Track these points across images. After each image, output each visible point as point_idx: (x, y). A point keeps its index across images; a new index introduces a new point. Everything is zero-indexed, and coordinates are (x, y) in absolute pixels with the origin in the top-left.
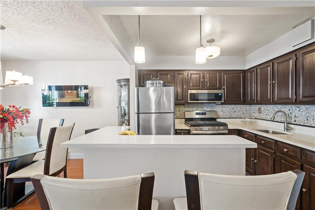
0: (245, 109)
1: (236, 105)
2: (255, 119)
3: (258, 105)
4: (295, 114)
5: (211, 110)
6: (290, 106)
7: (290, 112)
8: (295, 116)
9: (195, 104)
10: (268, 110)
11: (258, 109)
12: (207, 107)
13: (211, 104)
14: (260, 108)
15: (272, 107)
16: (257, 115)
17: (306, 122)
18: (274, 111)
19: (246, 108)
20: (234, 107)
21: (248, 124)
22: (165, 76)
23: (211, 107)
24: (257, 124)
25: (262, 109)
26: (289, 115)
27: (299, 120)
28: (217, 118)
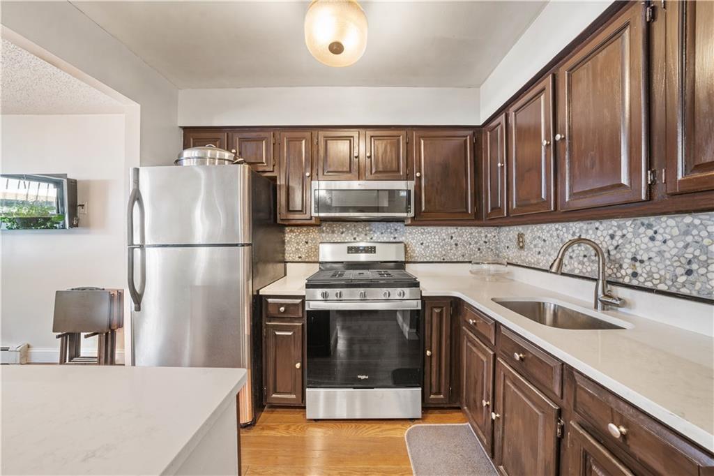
0: (484, 239)
1: (459, 228)
2: (508, 264)
3: (515, 228)
4: (633, 250)
5: (392, 240)
6: (614, 222)
7: (615, 243)
8: (634, 259)
9: (348, 225)
10: (544, 241)
11: (516, 237)
12: (382, 233)
13: (392, 224)
14: (520, 236)
15: (554, 229)
16: (513, 254)
17: (682, 279)
18: (562, 240)
19: (486, 236)
20: (452, 231)
21: (487, 280)
22: (254, 144)
23: (391, 233)
24: (513, 280)
25: (526, 236)
26: (612, 253)
27: (650, 274)
28: (408, 262)
